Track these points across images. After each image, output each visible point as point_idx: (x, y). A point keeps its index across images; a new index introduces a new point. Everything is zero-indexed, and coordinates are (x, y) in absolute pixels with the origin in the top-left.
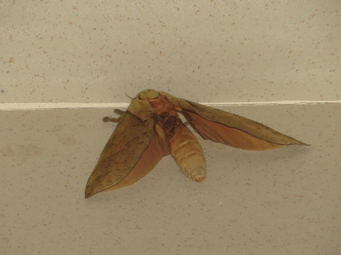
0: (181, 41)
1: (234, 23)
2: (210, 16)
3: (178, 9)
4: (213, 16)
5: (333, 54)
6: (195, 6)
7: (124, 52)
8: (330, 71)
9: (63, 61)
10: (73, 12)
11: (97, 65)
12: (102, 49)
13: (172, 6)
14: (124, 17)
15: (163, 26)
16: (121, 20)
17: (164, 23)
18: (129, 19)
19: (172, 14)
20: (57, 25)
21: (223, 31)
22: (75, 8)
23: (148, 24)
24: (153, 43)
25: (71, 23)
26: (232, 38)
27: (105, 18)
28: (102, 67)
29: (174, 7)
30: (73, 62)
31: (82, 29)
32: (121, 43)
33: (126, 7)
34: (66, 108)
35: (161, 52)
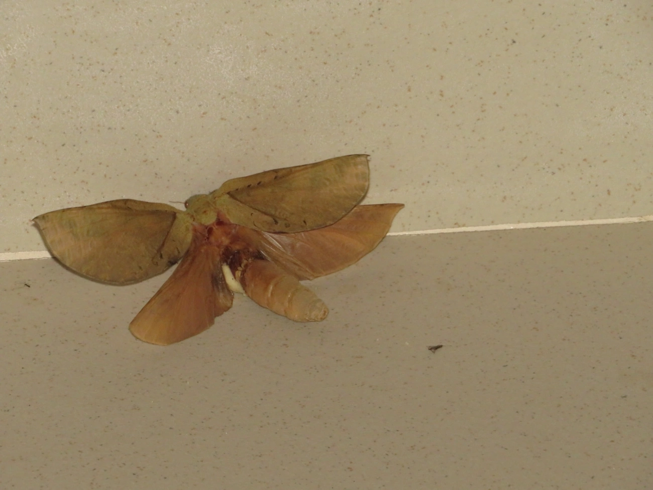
0: (183, 156)
1: (255, 129)
2: (222, 119)
3: (178, 112)
4: (225, 120)
5: (394, 167)
6: (200, 106)
7: (105, 176)
8: (392, 191)
9: (23, 192)
10: (32, 123)
11: (69, 196)
12: (75, 173)
13: (169, 109)
14: (104, 126)
15: (157, 137)
16: (99, 131)
17: (158, 132)
18: (109, 128)
19: (170, 120)
20: (11, 142)
21: (241, 140)
22: (35, 117)
23: (136, 135)
24: (145, 161)
25: (30, 139)
26: (253, 149)
27: (77, 129)
28: (77, 198)
29: (171, 109)
30: (36, 193)
31: (46, 146)
32: (100, 164)
33: (106, 111)
34: (30, 259)
35: (156, 174)
